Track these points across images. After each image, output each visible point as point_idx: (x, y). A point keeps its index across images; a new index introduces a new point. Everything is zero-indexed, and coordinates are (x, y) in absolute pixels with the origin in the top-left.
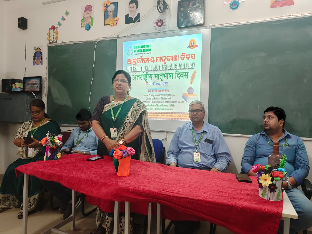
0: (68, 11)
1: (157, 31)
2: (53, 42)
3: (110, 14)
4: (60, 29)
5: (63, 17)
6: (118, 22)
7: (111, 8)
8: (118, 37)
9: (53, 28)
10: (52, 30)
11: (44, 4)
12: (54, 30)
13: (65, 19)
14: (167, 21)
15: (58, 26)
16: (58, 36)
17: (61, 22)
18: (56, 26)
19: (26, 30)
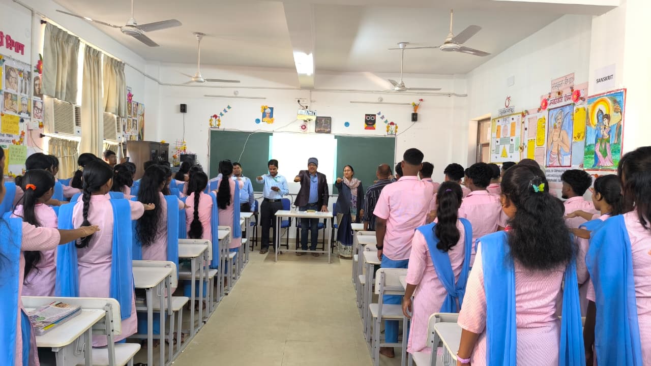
0: (230, 106)
1: (301, 132)
2: (215, 127)
3: (267, 115)
4: (221, 118)
5: (225, 109)
6: (274, 121)
7: (268, 111)
8: (273, 131)
9: (215, 116)
10: (214, 118)
11: (206, 96)
12: (216, 118)
13: (227, 112)
14: (308, 126)
15: (220, 116)
16: (221, 123)
17: (223, 113)
18: (218, 115)
19: (185, 113)
